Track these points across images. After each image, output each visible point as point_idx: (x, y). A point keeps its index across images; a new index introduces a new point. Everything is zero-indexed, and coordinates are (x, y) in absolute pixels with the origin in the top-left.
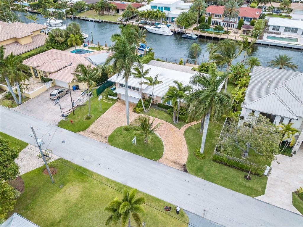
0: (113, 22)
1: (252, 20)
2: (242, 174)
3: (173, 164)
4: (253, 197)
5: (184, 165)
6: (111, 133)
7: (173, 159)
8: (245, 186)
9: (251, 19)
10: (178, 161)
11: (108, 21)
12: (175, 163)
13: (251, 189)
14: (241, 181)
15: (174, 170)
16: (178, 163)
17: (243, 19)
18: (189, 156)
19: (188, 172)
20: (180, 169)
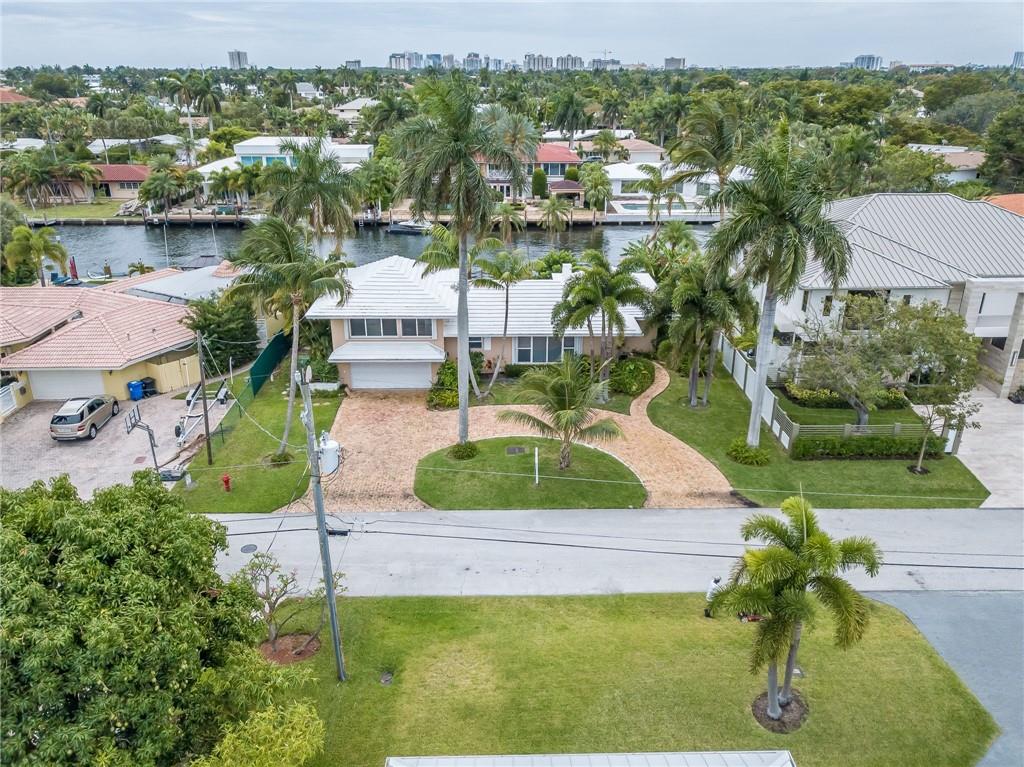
0: (104, 220)
1: (567, 168)
2: (899, 468)
3: (698, 501)
4: (977, 508)
5: (733, 494)
6: (413, 478)
7: (688, 490)
8: (932, 492)
9: (563, 166)
10: (706, 489)
11: (83, 220)
12: (701, 495)
13: (951, 491)
14: (912, 482)
15: (716, 511)
16: (712, 495)
17: (542, 168)
18: (720, 467)
19: (762, 504)
20: (732, 505)
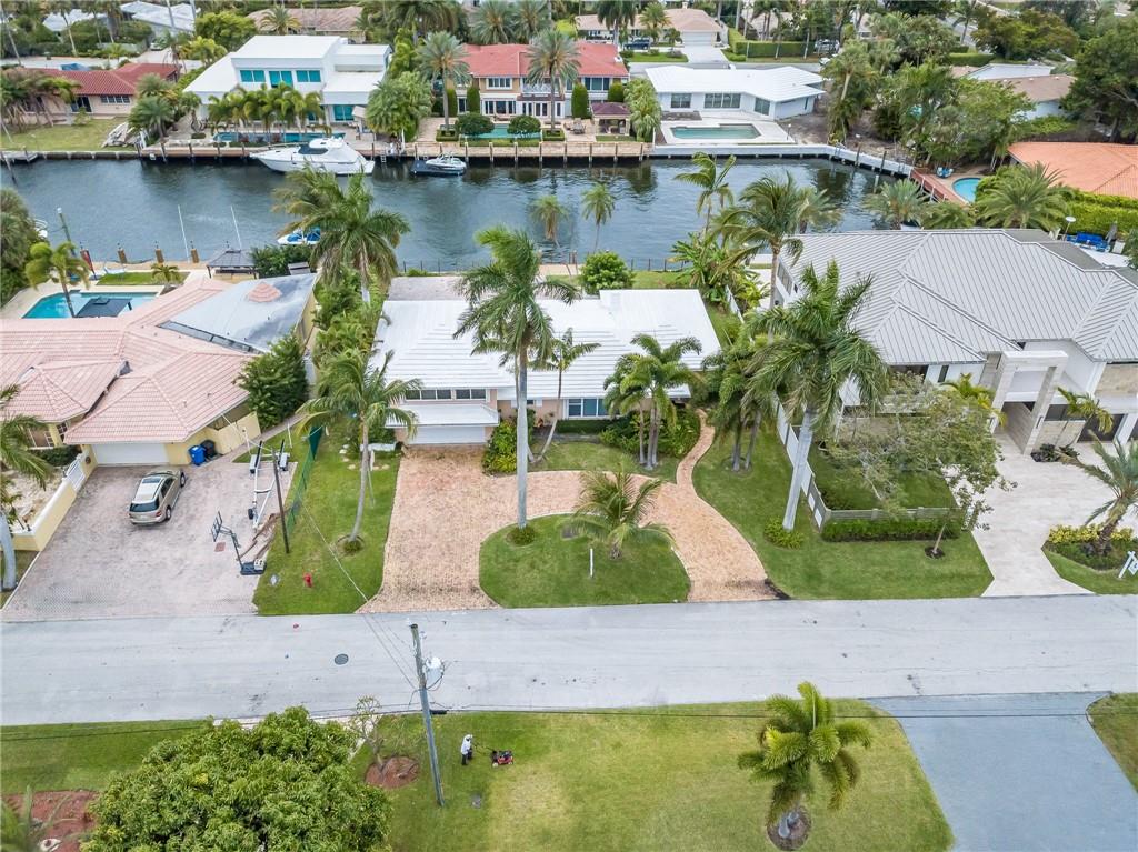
0: (92, 153)
1: (611, 83)
2: (916, 549)
3: (736, 592)
4: (979, 596)
5: (768, 583)
6: (477, 567)
7: (727, 578)
8: (943, 577)
9: (607, 80)
10: (742, 577)
11: (68, 153)
12: (739, 585)
13: (960, 576)
14: (927, 567)
15: (751, 605)
16: (748, 583)
17: (583, 83)
18: (759, 549)
19: (792, 595)
20: (765, 597)
